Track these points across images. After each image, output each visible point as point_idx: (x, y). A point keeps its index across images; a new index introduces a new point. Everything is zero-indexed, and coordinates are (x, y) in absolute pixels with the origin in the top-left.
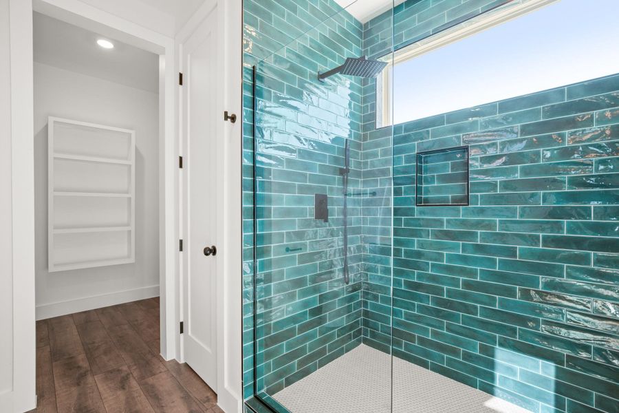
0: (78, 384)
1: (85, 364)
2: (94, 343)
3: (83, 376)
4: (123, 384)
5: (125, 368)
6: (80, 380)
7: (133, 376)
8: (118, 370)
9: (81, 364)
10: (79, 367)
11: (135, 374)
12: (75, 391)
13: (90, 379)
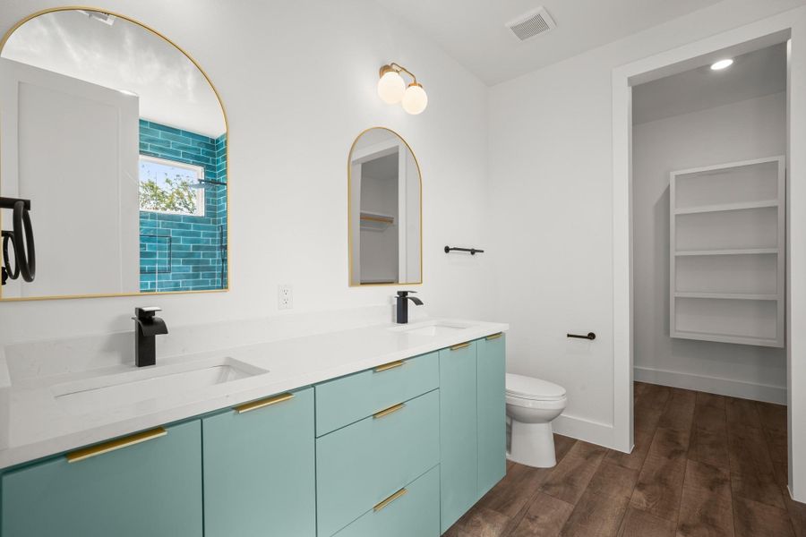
0: (669, 457)
1: (685, 444)
2: (705, 429)
3: (677, 453)
4: (715, 484)
5: (725, 472)
6: (674, 454)
7: (730, 485)
8: (717, 470)
9: (681, 441)
10: (678, 443)
11: (734, 485)
12: (664, 460)
13: (682, 459)
